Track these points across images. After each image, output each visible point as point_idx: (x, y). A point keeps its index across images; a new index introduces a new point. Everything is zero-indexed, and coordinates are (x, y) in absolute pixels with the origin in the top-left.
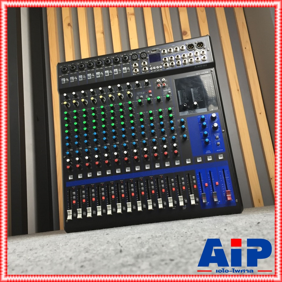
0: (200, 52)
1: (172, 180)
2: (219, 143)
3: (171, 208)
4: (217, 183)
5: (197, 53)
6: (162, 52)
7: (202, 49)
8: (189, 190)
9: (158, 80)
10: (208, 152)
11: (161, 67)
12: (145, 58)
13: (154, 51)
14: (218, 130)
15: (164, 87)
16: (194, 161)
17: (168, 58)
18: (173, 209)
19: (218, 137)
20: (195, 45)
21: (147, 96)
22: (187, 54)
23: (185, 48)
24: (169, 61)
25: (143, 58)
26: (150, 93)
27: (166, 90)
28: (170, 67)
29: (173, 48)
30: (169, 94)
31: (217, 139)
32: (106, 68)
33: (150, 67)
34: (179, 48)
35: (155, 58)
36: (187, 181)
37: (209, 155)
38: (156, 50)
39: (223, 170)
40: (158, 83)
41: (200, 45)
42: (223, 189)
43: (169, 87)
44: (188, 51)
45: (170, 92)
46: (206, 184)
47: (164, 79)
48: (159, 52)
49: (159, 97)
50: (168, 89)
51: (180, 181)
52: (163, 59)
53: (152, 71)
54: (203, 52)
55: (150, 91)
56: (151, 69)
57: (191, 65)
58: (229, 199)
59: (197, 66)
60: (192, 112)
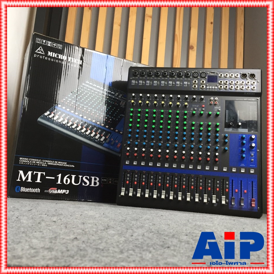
0: (251, 82)
1: (210, 181)
2: (253, 160)
3: (205, 203)
4: (246, 191)
5: (248, 82)
6: (220, 75)
7: (254, 80)
8: (222, 192)
9: (212, 98)
10: (243, 165)
11: (216, 88)
12: (204, 77)
13: (212, 73)
14: (254, 149)
15: (215, 105)
16: (230, 170)
17: (224, 81)
18: (206, 204)
19: (253, 154)
20: (248, 75)
21: (200, 109)
22: (240, 82)
23: (239, 76)
24: (224, 85)
25: (202, 77)
26: (203, 107)
27: (217, 108)
28: (224, 89)
29: (229, 73)
30: (219, 111)
31: (252, 156)
32: (170, 79)
33: (207, 86)
34: (234, 75)
35: (213, 79)
36: (222, 185)
37: (243, 167)
38: (214, 73)
39: (252, 182)
40: (211, 100)
41: (253, 76)
42: (249, 197)
43: (219, 105)
44: (241, 79)
45: (220, 110)
46: (237, 190)
47: (216, 98)
48: (216, 75)
49: (210, 113)
50: (218, 107)
51: (215, 183)
52: (219, 82)
53: (208, 90)
54: (254, 83)
55: (204, 106)
56: (208, 87)
57: (242, 91)
58: (253, 205)
59: (246, 93)
60: (235, 130)
